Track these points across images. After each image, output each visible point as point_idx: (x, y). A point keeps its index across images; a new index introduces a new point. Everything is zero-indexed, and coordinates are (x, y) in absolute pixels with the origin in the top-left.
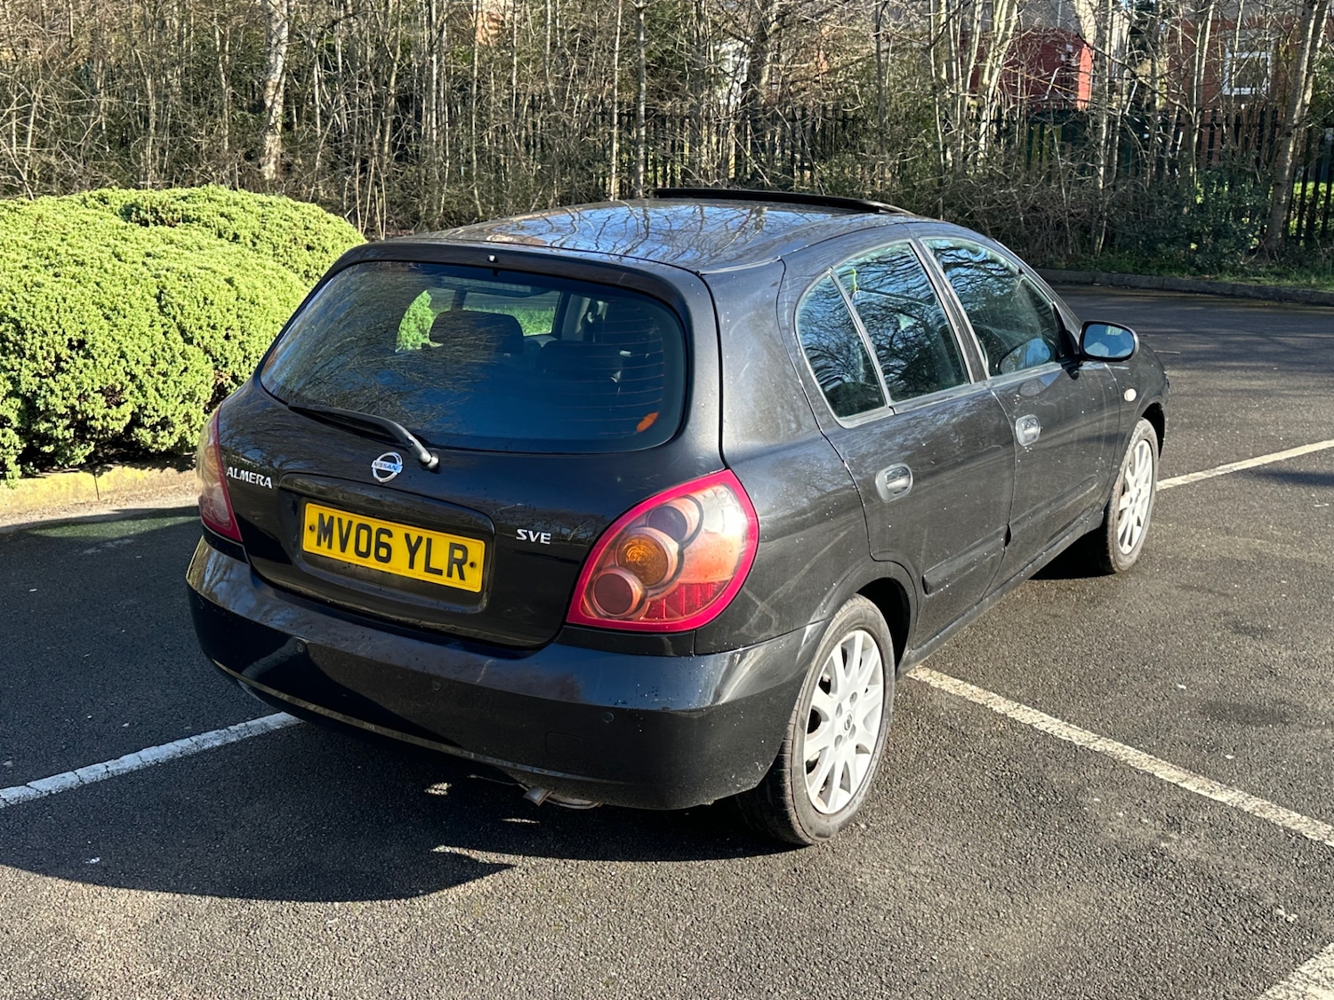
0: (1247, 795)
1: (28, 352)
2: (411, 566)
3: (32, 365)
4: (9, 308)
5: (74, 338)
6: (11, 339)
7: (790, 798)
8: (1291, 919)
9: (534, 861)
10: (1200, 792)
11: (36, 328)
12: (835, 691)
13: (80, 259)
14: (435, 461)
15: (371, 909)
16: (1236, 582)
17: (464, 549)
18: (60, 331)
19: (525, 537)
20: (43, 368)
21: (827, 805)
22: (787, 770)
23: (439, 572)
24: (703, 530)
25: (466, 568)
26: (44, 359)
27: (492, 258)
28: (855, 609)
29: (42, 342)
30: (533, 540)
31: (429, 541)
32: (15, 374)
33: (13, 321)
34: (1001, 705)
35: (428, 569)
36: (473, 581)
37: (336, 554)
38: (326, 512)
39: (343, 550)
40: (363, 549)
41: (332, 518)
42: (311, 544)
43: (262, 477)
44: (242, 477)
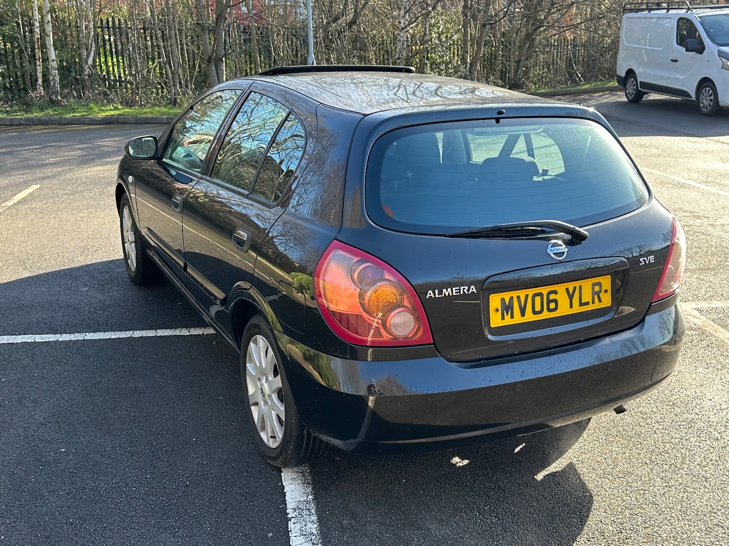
2: (571, 306)
17: (600, 284)
23: (587, 303)
25: (602, 294)
31: (580, 287)
35: (581, 304)
36: (607, 300)
37: (518, 319)
38: (507, 296)
39: (523, 314)
40: (538, 308)
41: (511, 298)
42: (496, 321)
43: (467, 288)
44: (445, 294)
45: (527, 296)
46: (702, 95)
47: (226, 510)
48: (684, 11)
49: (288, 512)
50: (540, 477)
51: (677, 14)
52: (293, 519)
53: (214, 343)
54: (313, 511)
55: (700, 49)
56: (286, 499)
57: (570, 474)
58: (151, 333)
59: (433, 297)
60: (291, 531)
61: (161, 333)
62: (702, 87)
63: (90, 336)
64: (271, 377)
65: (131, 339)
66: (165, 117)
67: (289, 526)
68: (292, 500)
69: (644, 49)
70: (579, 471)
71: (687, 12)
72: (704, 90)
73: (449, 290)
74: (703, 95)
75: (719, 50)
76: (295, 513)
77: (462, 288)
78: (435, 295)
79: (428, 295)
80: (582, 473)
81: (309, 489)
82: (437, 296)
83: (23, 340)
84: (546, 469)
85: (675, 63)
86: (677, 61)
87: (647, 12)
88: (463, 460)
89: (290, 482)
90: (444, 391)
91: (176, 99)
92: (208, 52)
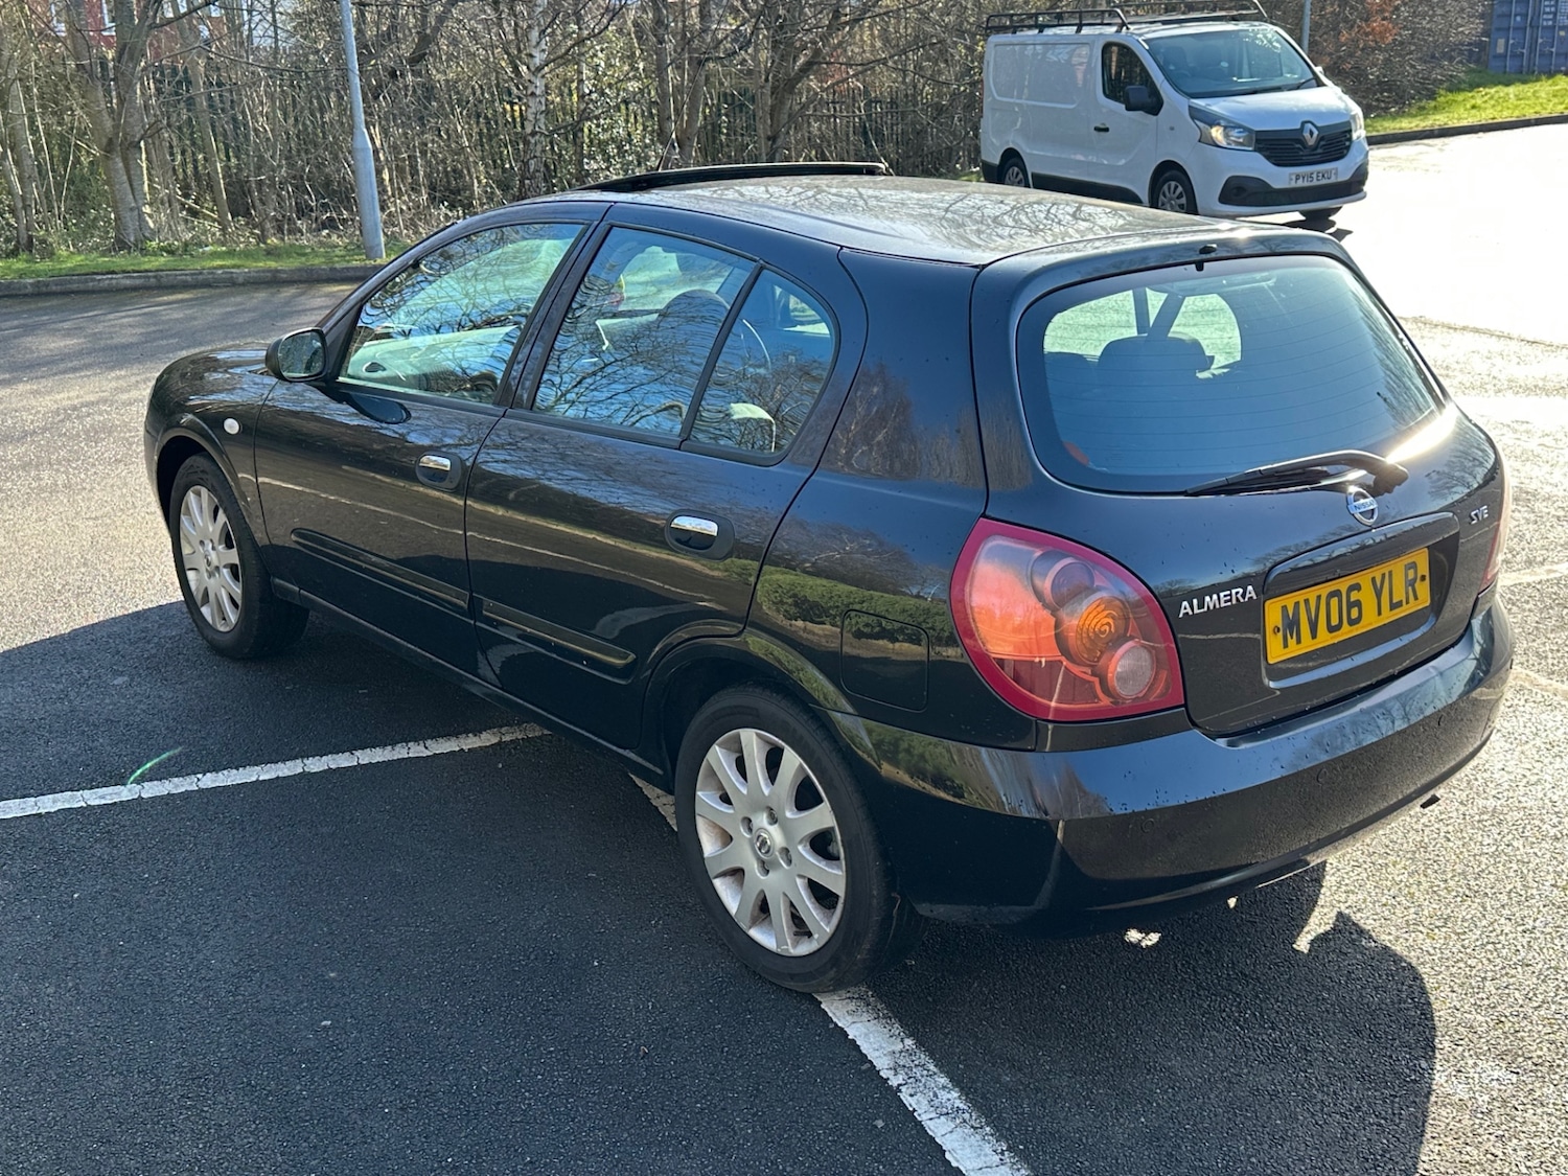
2: (1380, 611)
17: (1414, 565)
25: (1418, 584)
35: (1393, 606)
36: (1424, 596)
37: (1308, 645)
38: (1289, 601)
39: (1314, 635)
40: (1335, 621)
41: (1297, 604)
42: (1276, 652)
43: (1241, 590)
44: (1208, 607)
45: (1319, 597)
46: (1162, 197)
47: (758, 1090)
48: (1114, 29)
49: (885, 1077)
50: (1303, 944)
51: (1100, 34)
52: (903, 1089)
53: (500, 766)
54: (932, 1067)
55: (1154, 106)
56: (864, 1052)
57: (1351, 933)
58: (343, 761)
59: (1191, 613)
60: (914, 1110)
61: (366, 757)
62: (1161, 180)
63: (209, 781)
64: (791, 810)
65: (304, 776)
66: (31, 281)
67: (905, 1102)
68: (877, 1054)
69: (1017, 104)
70: (1364, 926)
71: (1118, 31)
72: (1165, 187)
73: (1215, 597)
74: (1165, 196)
75: (1190, 106)
76: (901, 1077)
77: (1234, 591)
78: (1193, 611)
79: (1183, 611)
80: (1370, 928)
81: (897, 1029)
82: (1196, 611)
83: (60, 806)
84: (1306, 930)
85: (1102, 133)
86: (1107, 130)
87: (1036, 31)
88: (1147, 934)
89: (849, 1018)
90: (1213, 795)
91: (30, 238)
92: (104, 130)
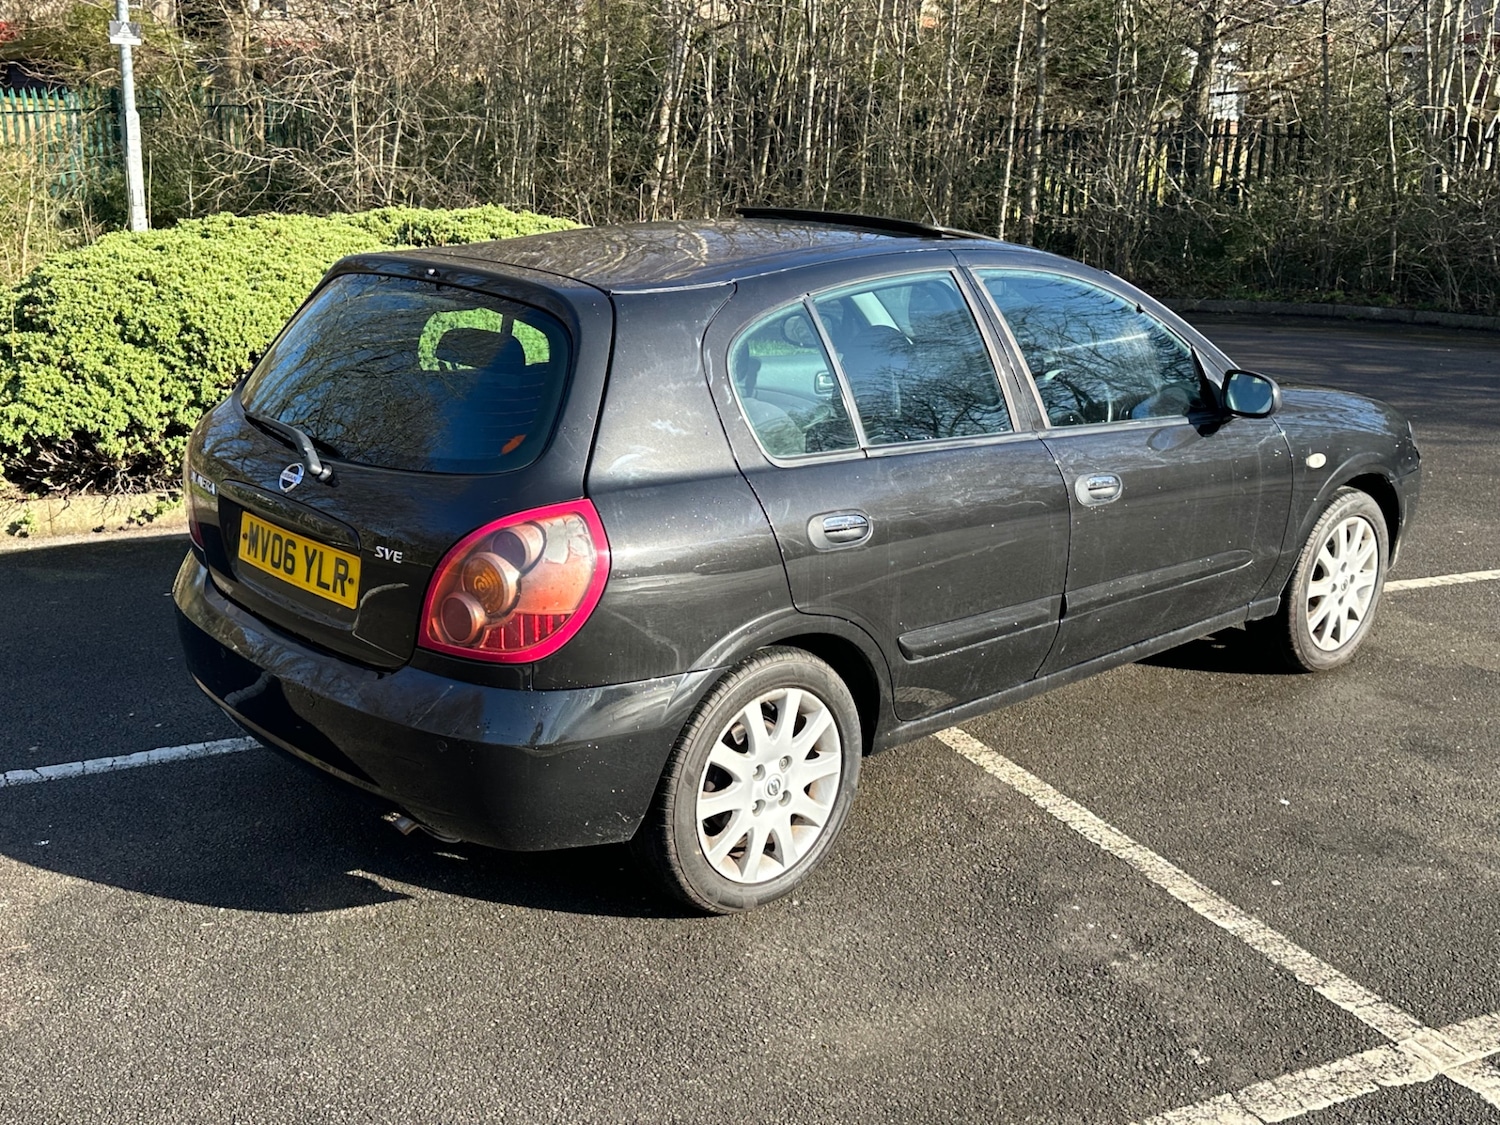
0: (1263, 925)
1: (209, 363)
2: (308, 580)
3: (213, 376)
4: (198, 318)
5: (257, 351)
6: (197, 349)
7: (674, 857)
8: (1200, 1062)
9: (434, 895)
10: (1209, 916)
11: (219, 340)
12: (753, 752)
13: (282, 274)
14: (327, 472)
15: (249, 918)
16: (1457, 695)
17: (345, 564)
18: (243, 344)
19: (382, 555)
20: (224, 379)
21: (742, 873)
22: (669, 826)
23: (327, 587)
24: (543, 560)
25: (346, 583)
26: (225, 370)
27: (432, 271)
28: (783, 664)
29: (223, 353)
30: (387, 558)
31: (321, 554)
32: (195, 383)
33: (200, 331)
34: (1048, 798)
35: (321, 584)
36: (350, 599)
